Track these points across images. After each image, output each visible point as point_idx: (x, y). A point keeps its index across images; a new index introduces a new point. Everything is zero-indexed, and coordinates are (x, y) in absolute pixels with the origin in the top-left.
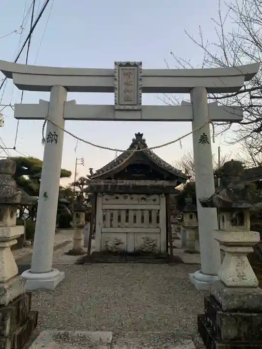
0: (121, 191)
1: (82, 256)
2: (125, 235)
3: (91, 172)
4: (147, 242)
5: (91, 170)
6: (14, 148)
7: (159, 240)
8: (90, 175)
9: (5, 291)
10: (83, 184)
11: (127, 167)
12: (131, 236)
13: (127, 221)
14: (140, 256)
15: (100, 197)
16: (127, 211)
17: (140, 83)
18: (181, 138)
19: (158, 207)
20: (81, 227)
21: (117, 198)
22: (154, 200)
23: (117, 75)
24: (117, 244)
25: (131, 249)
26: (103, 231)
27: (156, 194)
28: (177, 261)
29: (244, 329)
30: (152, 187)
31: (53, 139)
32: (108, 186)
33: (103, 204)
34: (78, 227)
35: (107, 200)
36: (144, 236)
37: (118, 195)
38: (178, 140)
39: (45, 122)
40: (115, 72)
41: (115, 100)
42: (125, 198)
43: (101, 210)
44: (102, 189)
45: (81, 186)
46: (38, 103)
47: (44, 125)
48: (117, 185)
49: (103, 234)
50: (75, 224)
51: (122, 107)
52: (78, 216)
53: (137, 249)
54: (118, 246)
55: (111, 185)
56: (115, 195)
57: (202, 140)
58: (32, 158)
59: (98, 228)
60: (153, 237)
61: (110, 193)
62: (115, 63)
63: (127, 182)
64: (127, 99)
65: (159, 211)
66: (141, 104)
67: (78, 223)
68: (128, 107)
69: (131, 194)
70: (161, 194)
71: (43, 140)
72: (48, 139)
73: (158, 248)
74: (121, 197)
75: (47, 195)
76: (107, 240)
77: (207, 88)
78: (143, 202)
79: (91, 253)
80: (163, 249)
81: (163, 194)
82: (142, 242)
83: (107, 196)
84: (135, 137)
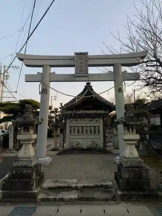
0: (79, 117)
1: (59, 151)
2: (82, 139)
3: (61, 105)
4: (93, 143)
5: (61, 104)
6: (16, 92)
7: (100, 142)
8: (61, 107)
9: (32, 161)
10: (56, 112)
11: (82, 102)
12: (85, 141)
13: (82, 132)
14: (90, 150)
15: (68, 119)
16: (83, 127)
17: (88, 63)
18: (108, 90)
19: (98, 125)
20: (58, 136)
21: (77, 120)
22: (97, 121)
23: (76, 59)
24: (77, 145)
25: (85, 147)
26: (70, 138)
27: (97, 117)
28: (109, 153)
29: (132, 174)
30: (95, 114)
31: (44, 92)
33: (70, 124)
34: (56, 136)
35: (72, 121)
36: (92, 140)
37: (78, 119)
38: (107, 91)
39: (40, 83)
40: (75, 58)
41: (75, 72)
42: (81, 120)
43: (69, 126)
44: (69, 116)
45: (55, 113)
46: (37, 74)
47: (40, 85)
48: (77, 114)
50: (55, 134)
51: (79, 75)
52: (56, 130)
53: (88, 147)
55: (73, 114)
56: (76, 119)
57: (119, 90)
58: (31, 100)
59: (68, 136)
60: (96, 140)
61: (73, 118)
62: (75, 53)
63: (82, 112)
64: (81, 71)
65: (99, 126)
66: (88, 73)
68: (82, 75)
69: (84, 118)
71: (40, 92)
72: (42, 92)
73: (99, 145)
74: (79, 119)
75: (43, 120)
76: (72, 142)
77: (121, 64)
78: (91, 122)
79: (64, 149)
80: (102, 146)
81: (101, 118)
82: (91, 143)
83: (71, 119)
84: (86, 85)
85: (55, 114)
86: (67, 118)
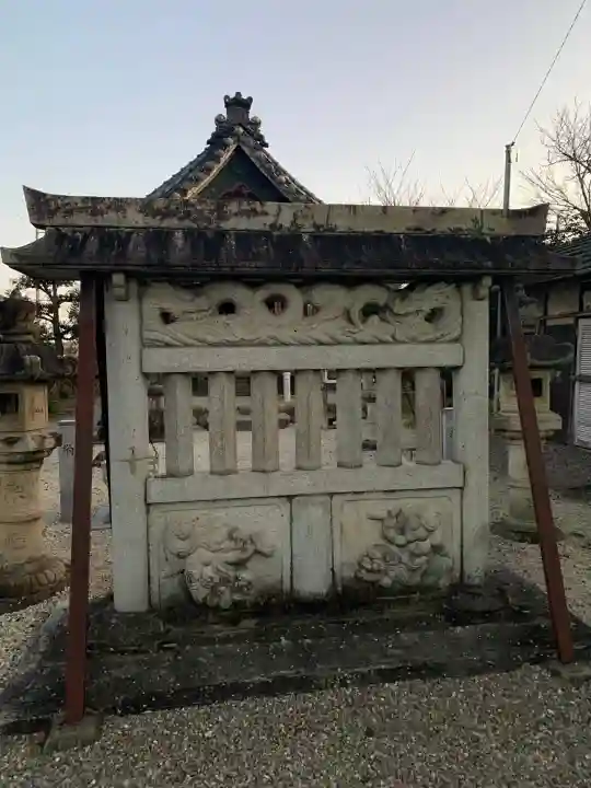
0: (249, 267)
2: (285, 507)
4: (401, 540)
12: (314, 514)
15: (125, 299)
19: (445, 356)
21: (227, 308)
22: (433, 316)
24: (239, 564)
25: (314, 582)
26: (154, 497)
27: (447, 280)
32: (169, 233)
33: (146, 344)
35: (167, 318)
36: (380, 508)
37: (238, 294)
42: (274, 304)
43: (135, 373)
44: (138, 256)
45: (50, 288)
48: (222, 235)
49: (154, 512)
53: (347, 575)
54: (245, 575)
55: (188, 233)
56: (215, 293)
60: (431, 510)
61: (190, 280)
65: (453, 371)
67: (10, 442)
69: (306, 282)
70: (475, 280)
73: (453, 549)
74: (250, 300)
76: (181, 546)
82: (369, 537)
83: (164, 298)
84: (224, 111)
85: (48, 292)
86: (118, 279)
